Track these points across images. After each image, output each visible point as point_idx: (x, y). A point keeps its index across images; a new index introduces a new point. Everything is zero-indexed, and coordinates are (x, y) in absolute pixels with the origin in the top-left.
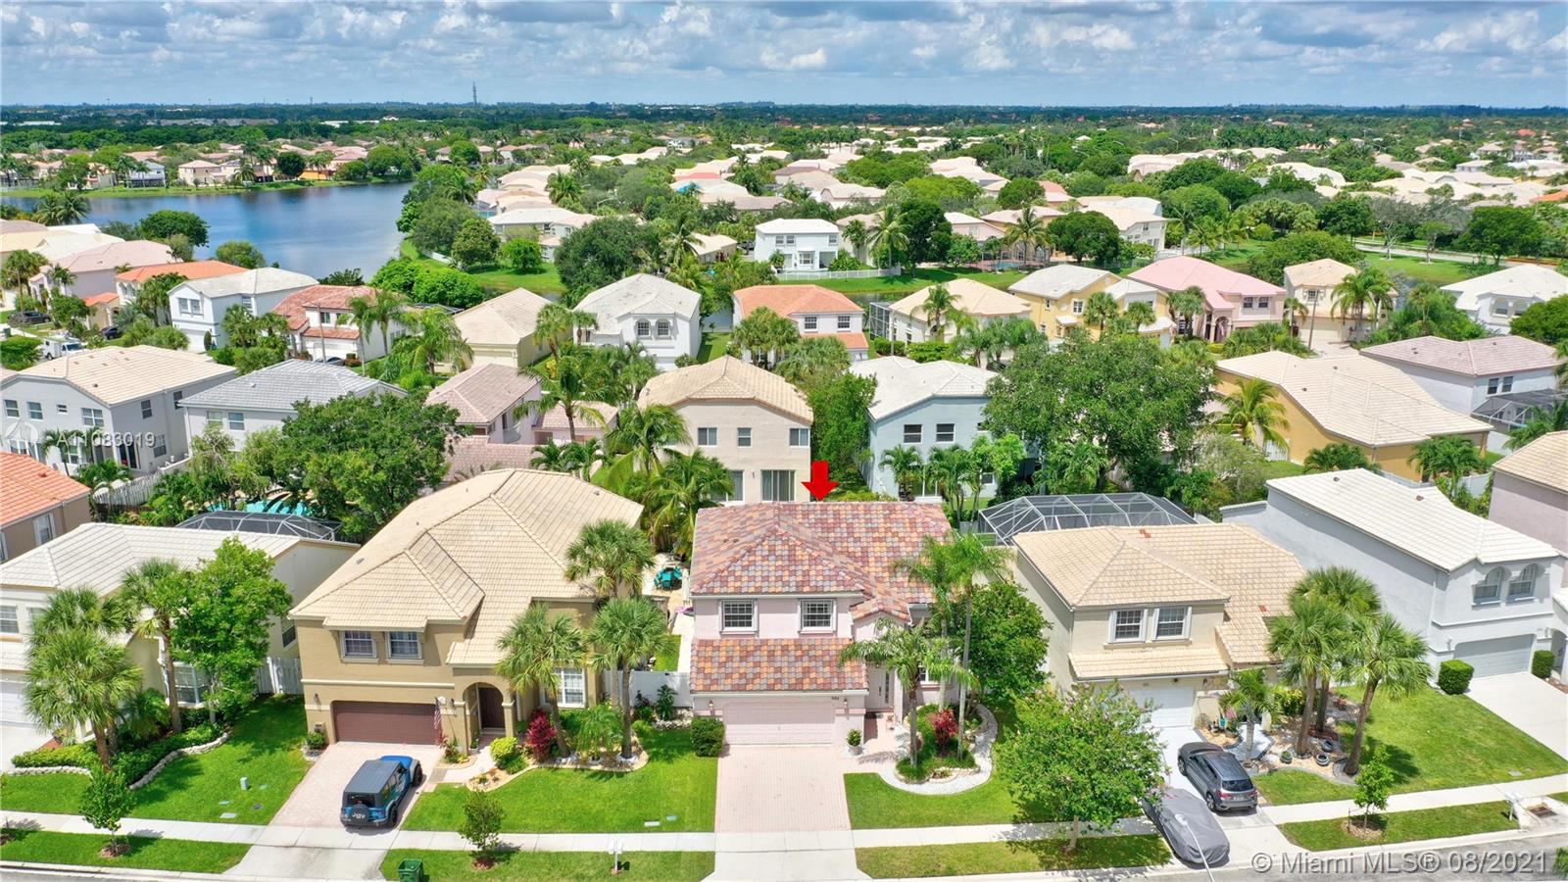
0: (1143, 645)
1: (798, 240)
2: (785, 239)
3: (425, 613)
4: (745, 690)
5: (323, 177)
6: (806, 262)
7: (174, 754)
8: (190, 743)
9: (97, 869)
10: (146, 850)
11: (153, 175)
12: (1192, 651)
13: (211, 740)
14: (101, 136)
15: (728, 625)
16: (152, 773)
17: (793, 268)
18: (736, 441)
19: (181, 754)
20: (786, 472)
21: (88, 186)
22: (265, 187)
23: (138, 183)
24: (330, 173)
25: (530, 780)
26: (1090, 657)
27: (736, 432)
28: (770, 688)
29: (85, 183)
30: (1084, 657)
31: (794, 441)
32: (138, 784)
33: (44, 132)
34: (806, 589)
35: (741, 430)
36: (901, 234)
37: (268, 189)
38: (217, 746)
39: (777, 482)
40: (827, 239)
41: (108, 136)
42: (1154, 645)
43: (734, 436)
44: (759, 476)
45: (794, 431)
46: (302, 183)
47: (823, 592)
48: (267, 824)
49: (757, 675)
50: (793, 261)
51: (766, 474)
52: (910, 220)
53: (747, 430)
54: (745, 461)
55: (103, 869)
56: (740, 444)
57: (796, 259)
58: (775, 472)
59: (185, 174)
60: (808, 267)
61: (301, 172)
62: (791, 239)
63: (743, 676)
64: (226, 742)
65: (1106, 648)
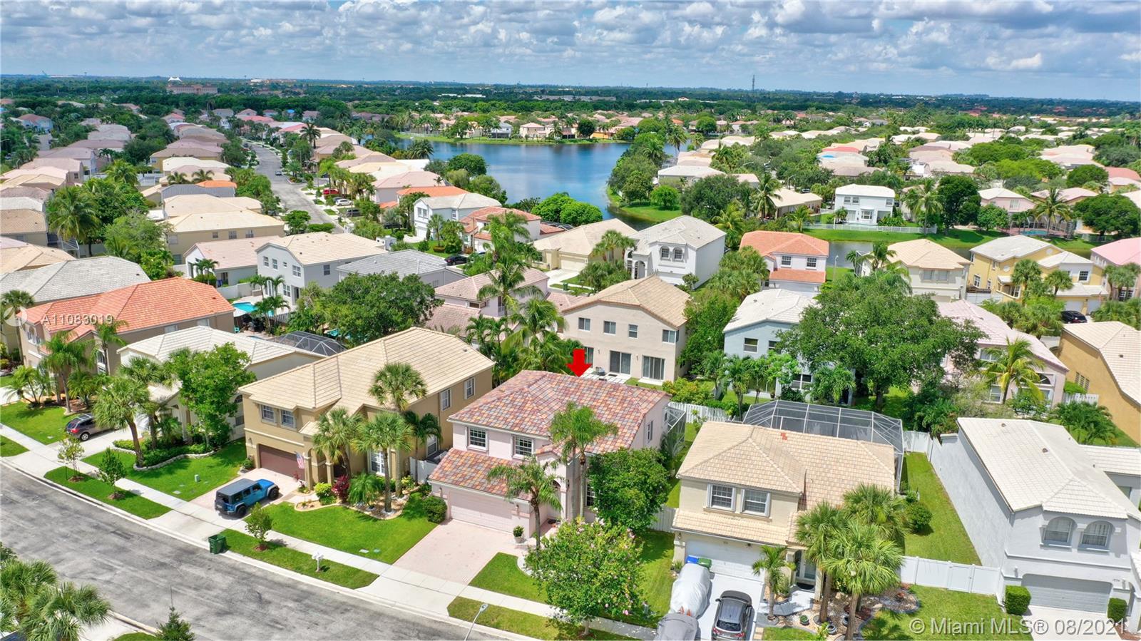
0: (733, 514)
1: (861, 200)
2: (852, 199)
3: (298, 401)
4: (458, 485)
5: (606, 137)
6: (866, 217)
7: (182, 456)
8: (191, 452)
9: (100, 503)
10: (128, 501)
11: (504, 130)
12: (771, 527)
13: (203, 453)
14: (493, 105)
15: (472, 443)
16: (164, 463)
17: (855, 221)
18: (627, 334)
19: (186, 457)
20: (659, 359)
21: (467, 136)
22: (567, 142)
23: (494, 135)
24: (612, 134)
25: (333, 510)
26: (691, 514)
27: (628, 327)
28: (473, 487)
29: (466, 134)
30: (687, 513)
31: (665, 339)
32: (154, 467)
33: (462, 102)
34: (516, 429)
35: (631, 326)
36: (935, 202)
37: (569, 143)
38: (205, 457)
39: (654, 366)
40: (885, 201)
41: (497, 105)
42: (742, 516)
43: (627, 329)
44: (641, 359)
45: (665, 332)
46: (591, 140)
47: (525, 433)
48: (189, 501)
49: (472, 478)
50: (857, 216)
51: (646, 358)
52: (945, 191)
53: (635, 327)
54: (633, 348)
55: (104, 504)
56: (630, 336)
57: (859, 215)
58: (652, 358)
59: (523, 132)
60: (867, 221)
61: (592, 133)
62: (856, 199)
63: (463, 476)
64: (211, 456)
65: (705, 510)
